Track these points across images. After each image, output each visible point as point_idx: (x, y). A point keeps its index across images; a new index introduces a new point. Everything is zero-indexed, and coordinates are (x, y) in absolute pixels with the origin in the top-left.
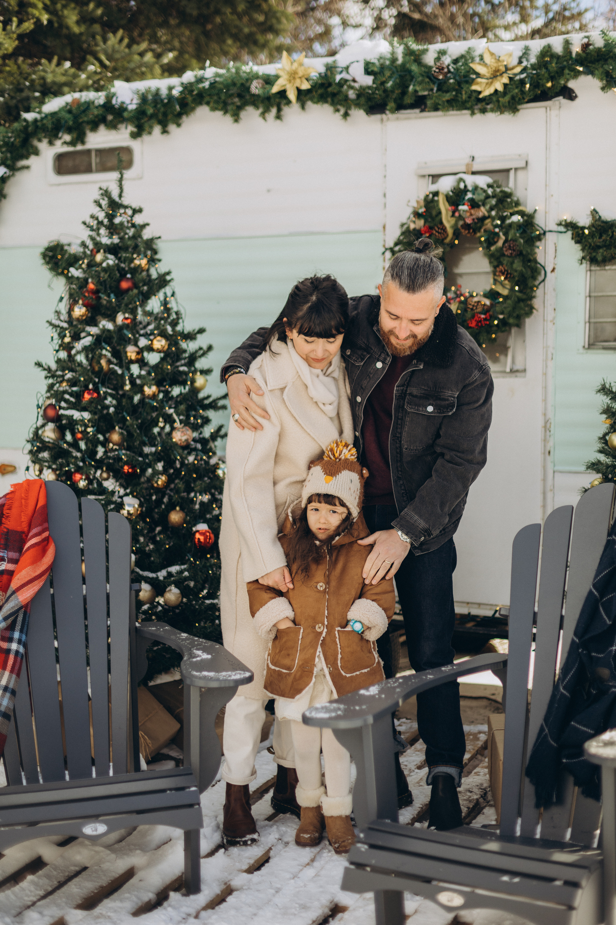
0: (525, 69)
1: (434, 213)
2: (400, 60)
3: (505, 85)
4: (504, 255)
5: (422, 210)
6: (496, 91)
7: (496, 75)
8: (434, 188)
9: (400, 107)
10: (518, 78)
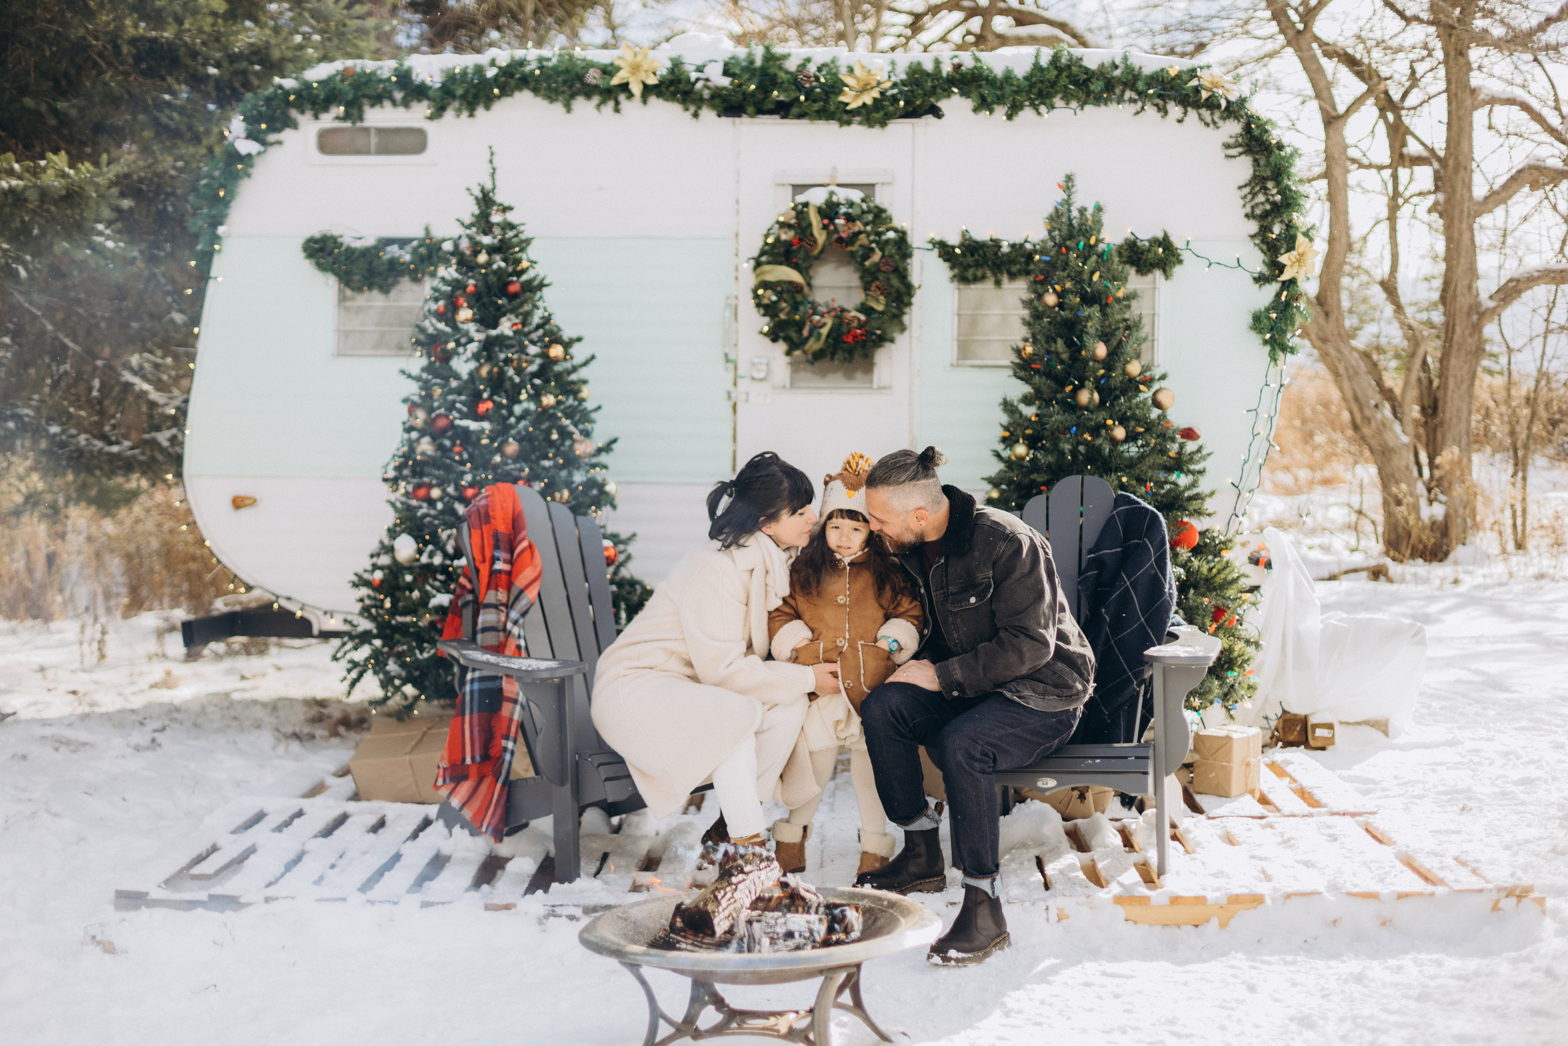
0: (895, 85)
1: (804, 224)
2: (759, 62)
3: (875, 99)
4: (879, 270)
5: (793, 221)
6: (864, 105)
7: (865, 89)
8: (801, 199)
9: (760, 111)
10: (889, 93)
